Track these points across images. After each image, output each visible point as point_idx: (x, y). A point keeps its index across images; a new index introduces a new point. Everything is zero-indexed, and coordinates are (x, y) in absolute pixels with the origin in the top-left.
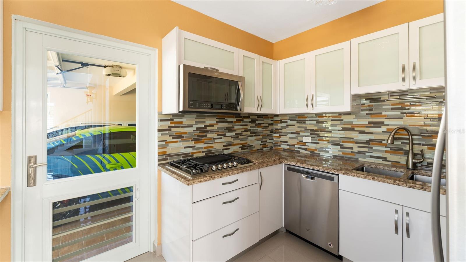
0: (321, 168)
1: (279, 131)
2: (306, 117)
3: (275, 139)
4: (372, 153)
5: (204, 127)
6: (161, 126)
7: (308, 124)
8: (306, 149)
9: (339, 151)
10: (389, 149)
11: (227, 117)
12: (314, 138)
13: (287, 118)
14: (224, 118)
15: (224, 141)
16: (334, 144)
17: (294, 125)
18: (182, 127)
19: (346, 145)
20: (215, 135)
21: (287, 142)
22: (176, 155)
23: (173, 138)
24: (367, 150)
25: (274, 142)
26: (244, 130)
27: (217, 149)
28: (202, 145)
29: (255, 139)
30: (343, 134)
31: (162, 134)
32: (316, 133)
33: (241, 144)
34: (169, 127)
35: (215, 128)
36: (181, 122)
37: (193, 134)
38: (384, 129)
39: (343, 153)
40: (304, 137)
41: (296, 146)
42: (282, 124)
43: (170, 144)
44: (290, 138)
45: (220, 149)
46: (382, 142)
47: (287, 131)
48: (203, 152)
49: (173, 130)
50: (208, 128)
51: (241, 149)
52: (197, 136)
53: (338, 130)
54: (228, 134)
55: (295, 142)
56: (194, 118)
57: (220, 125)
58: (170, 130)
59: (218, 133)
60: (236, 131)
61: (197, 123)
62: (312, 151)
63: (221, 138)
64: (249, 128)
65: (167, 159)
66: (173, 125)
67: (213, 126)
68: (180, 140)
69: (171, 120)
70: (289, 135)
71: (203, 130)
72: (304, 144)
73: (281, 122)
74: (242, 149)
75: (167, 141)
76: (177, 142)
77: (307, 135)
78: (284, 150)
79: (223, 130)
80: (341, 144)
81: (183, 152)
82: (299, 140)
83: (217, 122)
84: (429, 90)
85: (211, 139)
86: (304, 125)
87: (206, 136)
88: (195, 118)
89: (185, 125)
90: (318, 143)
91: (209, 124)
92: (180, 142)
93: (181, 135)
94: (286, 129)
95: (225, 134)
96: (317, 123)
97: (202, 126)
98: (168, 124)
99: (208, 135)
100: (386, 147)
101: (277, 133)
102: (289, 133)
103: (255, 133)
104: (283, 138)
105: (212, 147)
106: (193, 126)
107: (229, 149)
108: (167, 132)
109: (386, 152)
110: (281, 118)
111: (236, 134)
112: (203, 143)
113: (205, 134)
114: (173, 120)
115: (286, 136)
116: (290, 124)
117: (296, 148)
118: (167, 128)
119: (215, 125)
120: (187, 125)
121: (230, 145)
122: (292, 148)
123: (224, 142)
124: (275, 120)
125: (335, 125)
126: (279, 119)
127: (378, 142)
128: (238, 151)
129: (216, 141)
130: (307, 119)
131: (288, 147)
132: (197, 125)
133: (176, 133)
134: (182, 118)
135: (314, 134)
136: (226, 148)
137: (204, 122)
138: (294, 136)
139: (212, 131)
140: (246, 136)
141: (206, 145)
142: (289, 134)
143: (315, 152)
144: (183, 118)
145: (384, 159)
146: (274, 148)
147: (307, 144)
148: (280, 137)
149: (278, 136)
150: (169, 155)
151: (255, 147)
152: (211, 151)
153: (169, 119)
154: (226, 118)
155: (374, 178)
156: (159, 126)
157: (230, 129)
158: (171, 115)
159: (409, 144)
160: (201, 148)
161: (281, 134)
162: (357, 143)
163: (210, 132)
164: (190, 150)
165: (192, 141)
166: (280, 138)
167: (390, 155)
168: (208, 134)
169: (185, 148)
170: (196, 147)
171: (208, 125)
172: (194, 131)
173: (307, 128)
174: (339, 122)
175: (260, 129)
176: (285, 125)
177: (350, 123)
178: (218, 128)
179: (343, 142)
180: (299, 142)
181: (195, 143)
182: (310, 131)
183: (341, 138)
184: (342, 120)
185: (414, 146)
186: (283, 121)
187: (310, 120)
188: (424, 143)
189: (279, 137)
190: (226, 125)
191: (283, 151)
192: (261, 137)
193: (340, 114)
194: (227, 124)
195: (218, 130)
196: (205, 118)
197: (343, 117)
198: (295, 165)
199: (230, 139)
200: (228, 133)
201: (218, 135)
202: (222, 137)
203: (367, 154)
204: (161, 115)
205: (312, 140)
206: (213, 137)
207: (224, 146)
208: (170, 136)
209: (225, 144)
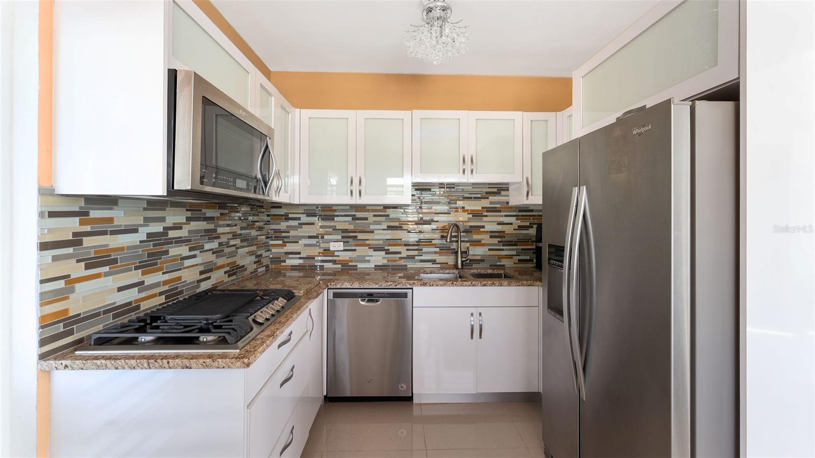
0: (392, 283)
1: (283, 234)
2: (335, 211)
3: (274, 250)
4: (422, 256)
5: (162, 230)
6: (50, 231)
7: (338, 222)
8: (334, 262)
9: (383, 258)
10: (438, 250)
11: (205, 208)
12: (348, 242)
13: (298, 212)
14: (201, 211)
15: (201, 262)
16: (377, 249)
17: (313, 224)
18: (114, 233)
19: (392, 249)
20: (184, 250)
21: (299, 253)
22: (98, 314)
23: (88, 267)
24: (416, 253)
25: (271, 256)
26: (230, 236)
27: (188, 282)
28: (159, 277)
29: (247, 253)
30: (390, 235)
31: (53, 256)
32: (351, 234)
33: (228, 265)
34: (75, 234)
35: (183, 233)
36: (110, 220)
37: (139, 252)
38: (434, 226)
39: (388, 261)
40: (332, 242)
41: (316, 258)
42: (289, 221)
43: (78, 286)
44: (306, 245)
45: (194, 282)
46: (431, 242)
47: (300, 234)
48: (161, 294)
49: (88, 242)
50: (172, 234)
51: (227, 275)
52: (150, 255)
53: (383, 230)
54: (207, 246)
55: (314, 251)
56: (142, 209)
57: (194, 225)
58: (80, 243)
59: (190, 245)
60: (218, 238)
61: (147, 220)
62: (344, 264)
63: (194, 256)
64: (239, 232)
65: (71, 333)
66: (88, 228)
67: (180, 228)
68: (106, 269)
69: (82, 214)
70: (303, 242)
71: (161, 240)
72: (332, 253)
73: (287, 218)
74: (229, 276)
75: (68, 276)
76: (98, 276)
77: (337, 240)
78: (294, 268)
79: (198, 236)
80: (386, 248)
81: (115, 303)
82: (322, 248)
83: (189, 219)
84: (471, 184)
85: (177, 260)
86: (332, 224)
87: (167, 252)
88: (145, 209)
89: (120, 226)
90: (355, 250)
91: (174, 224)
92: (107, 274)
93: (110, 256)
94: (297, 230)
95: (202, 247)
96: (353, 219)
97: (157, 228)
98: (73, 224)
99: (170, 250)
100: (435, 247)
101: (277, 238)
102: (304, 237)
103: (247, 240)
104: (290, 248)
105: (180, 278)
106: (140, 229)
107: (209, 278)
108: (70, 250)
109: (436, 253)
110: (286, 211)
111: (220, 244)
112: (161, 272)
113: (165, 248)
114: (87, 214)
115: (298, 242)
116: (306, 222)
117: (318, 261)
118: (71, 238)
119: (184, 226)
120: (125, 226)
121: (211, 270)
122: (310, 262)
123: (201, 264)
124: (274, 215)
125: (379, 223)
126: (283, 214)
127: (429, 242)
128: (223, 281)
129: (187, 263)
130: (336, 214)
131: (301, 261)
132: (148, 226)
133: (96, 252)
134: (111, 209)
135: (348, 237)
136: (203, 276)
137: (162, 219)
138: (314, 241)
139: (179, 241)
140: (235, 247)
141: (167, 277)
142: (303, 240)
143: (350, 264)
144: (115, 207)
145: (434, 262)
146: (272, 266)
147: (336, 254)
148: (286, 246)
149: (281, 243)
150: (78, 319)
151: (247, 268)
152: (177, 288)
153: (77, 209)
154: (204, 210)
155: (453, 283)
156: (46, 231)
157: (211, 235)
158: (83, 199)
159: (457, 241)
160: (157, 285)
161: (286, 241)
162: (405, 245)
163: (177, 242)
164: (132, 295)
165: (137, 268)
166: (285, 248)
167: (440, 256)
168: (171, 247)
169: (120, 289)
170: (146, 284)
171: (172, 225)
172: (141, 242)
173: (337, 228)
174: (384, 218)
175: (254, 233)
176: (295, 223)
177: (397, 220)
178: (190, 232)
179: (389, 245)
180: (322, 251)
181: (143, 274)
182: (342, 232)
183: (386, 240)
184: (388, 216)
185: (462, 243)
186: (290, 216)
187: (341, 216)
188: (467, 239)
189: (284, 244)
190: (202, 225)
191: (291, 270)
192: (254, 248)
193: (386, 207)
194: (206, 222)
195: (190, 237)
196: (165, 210)
197: (389, 211)
198: (349, 287)
199: (210, 257)
200: (208, 242)
201: (191, 249)
202: (197, 252)
203: (416, 258)
204: (50, 198)
205: (346, 246)
206: (181, 255)
207: (201, 273)
208: (78, 261)
209: (202, 268)
